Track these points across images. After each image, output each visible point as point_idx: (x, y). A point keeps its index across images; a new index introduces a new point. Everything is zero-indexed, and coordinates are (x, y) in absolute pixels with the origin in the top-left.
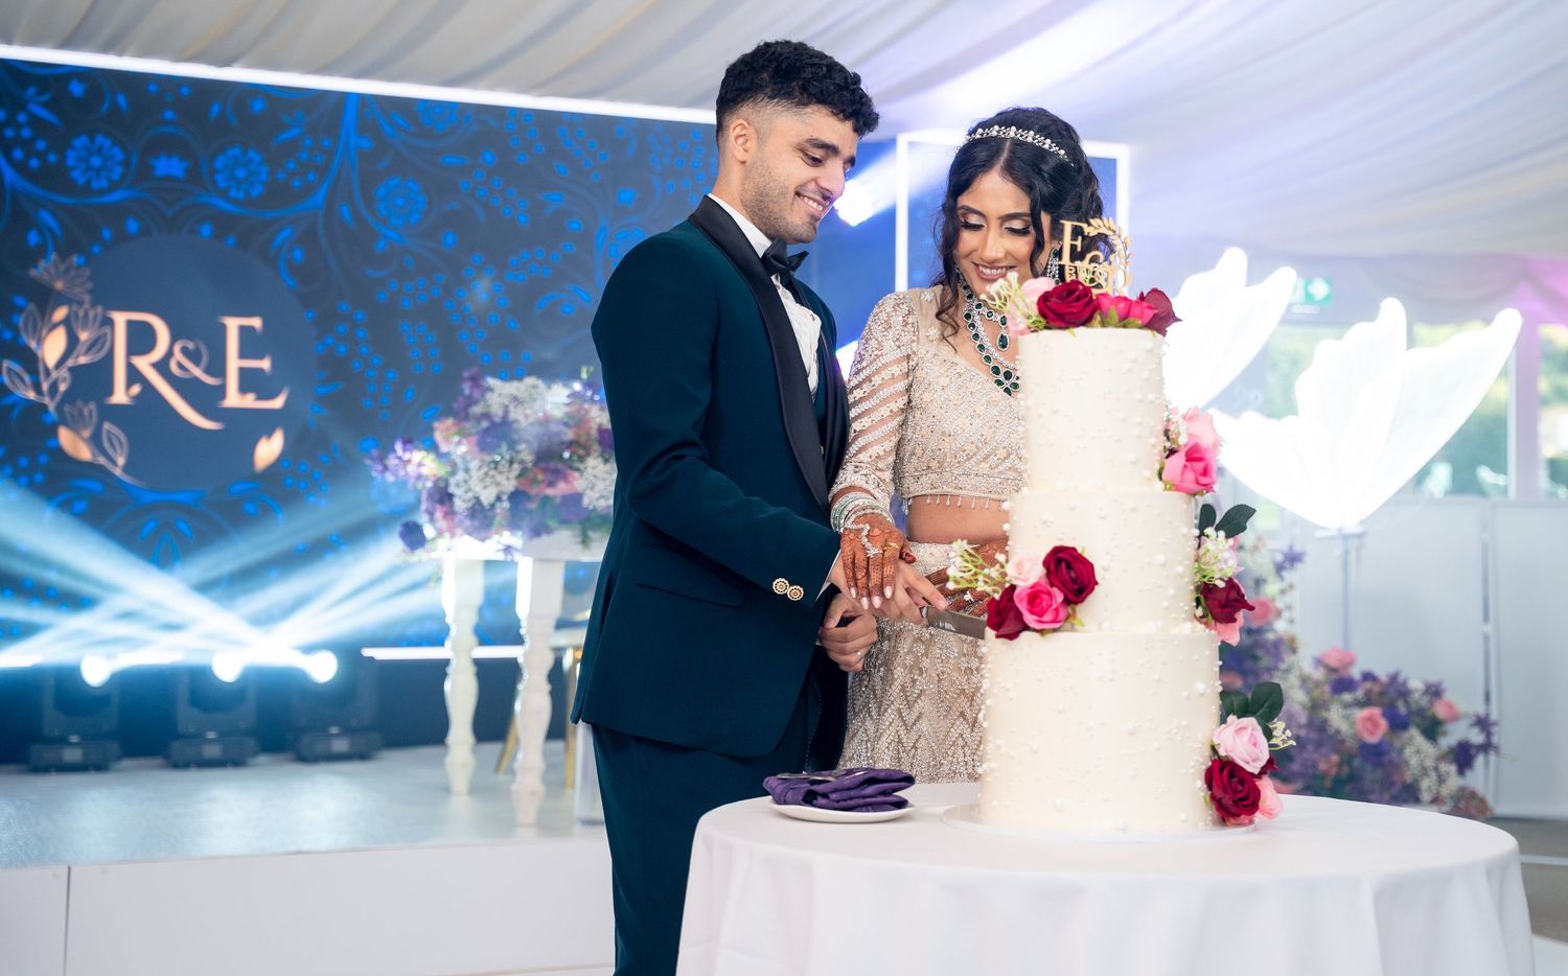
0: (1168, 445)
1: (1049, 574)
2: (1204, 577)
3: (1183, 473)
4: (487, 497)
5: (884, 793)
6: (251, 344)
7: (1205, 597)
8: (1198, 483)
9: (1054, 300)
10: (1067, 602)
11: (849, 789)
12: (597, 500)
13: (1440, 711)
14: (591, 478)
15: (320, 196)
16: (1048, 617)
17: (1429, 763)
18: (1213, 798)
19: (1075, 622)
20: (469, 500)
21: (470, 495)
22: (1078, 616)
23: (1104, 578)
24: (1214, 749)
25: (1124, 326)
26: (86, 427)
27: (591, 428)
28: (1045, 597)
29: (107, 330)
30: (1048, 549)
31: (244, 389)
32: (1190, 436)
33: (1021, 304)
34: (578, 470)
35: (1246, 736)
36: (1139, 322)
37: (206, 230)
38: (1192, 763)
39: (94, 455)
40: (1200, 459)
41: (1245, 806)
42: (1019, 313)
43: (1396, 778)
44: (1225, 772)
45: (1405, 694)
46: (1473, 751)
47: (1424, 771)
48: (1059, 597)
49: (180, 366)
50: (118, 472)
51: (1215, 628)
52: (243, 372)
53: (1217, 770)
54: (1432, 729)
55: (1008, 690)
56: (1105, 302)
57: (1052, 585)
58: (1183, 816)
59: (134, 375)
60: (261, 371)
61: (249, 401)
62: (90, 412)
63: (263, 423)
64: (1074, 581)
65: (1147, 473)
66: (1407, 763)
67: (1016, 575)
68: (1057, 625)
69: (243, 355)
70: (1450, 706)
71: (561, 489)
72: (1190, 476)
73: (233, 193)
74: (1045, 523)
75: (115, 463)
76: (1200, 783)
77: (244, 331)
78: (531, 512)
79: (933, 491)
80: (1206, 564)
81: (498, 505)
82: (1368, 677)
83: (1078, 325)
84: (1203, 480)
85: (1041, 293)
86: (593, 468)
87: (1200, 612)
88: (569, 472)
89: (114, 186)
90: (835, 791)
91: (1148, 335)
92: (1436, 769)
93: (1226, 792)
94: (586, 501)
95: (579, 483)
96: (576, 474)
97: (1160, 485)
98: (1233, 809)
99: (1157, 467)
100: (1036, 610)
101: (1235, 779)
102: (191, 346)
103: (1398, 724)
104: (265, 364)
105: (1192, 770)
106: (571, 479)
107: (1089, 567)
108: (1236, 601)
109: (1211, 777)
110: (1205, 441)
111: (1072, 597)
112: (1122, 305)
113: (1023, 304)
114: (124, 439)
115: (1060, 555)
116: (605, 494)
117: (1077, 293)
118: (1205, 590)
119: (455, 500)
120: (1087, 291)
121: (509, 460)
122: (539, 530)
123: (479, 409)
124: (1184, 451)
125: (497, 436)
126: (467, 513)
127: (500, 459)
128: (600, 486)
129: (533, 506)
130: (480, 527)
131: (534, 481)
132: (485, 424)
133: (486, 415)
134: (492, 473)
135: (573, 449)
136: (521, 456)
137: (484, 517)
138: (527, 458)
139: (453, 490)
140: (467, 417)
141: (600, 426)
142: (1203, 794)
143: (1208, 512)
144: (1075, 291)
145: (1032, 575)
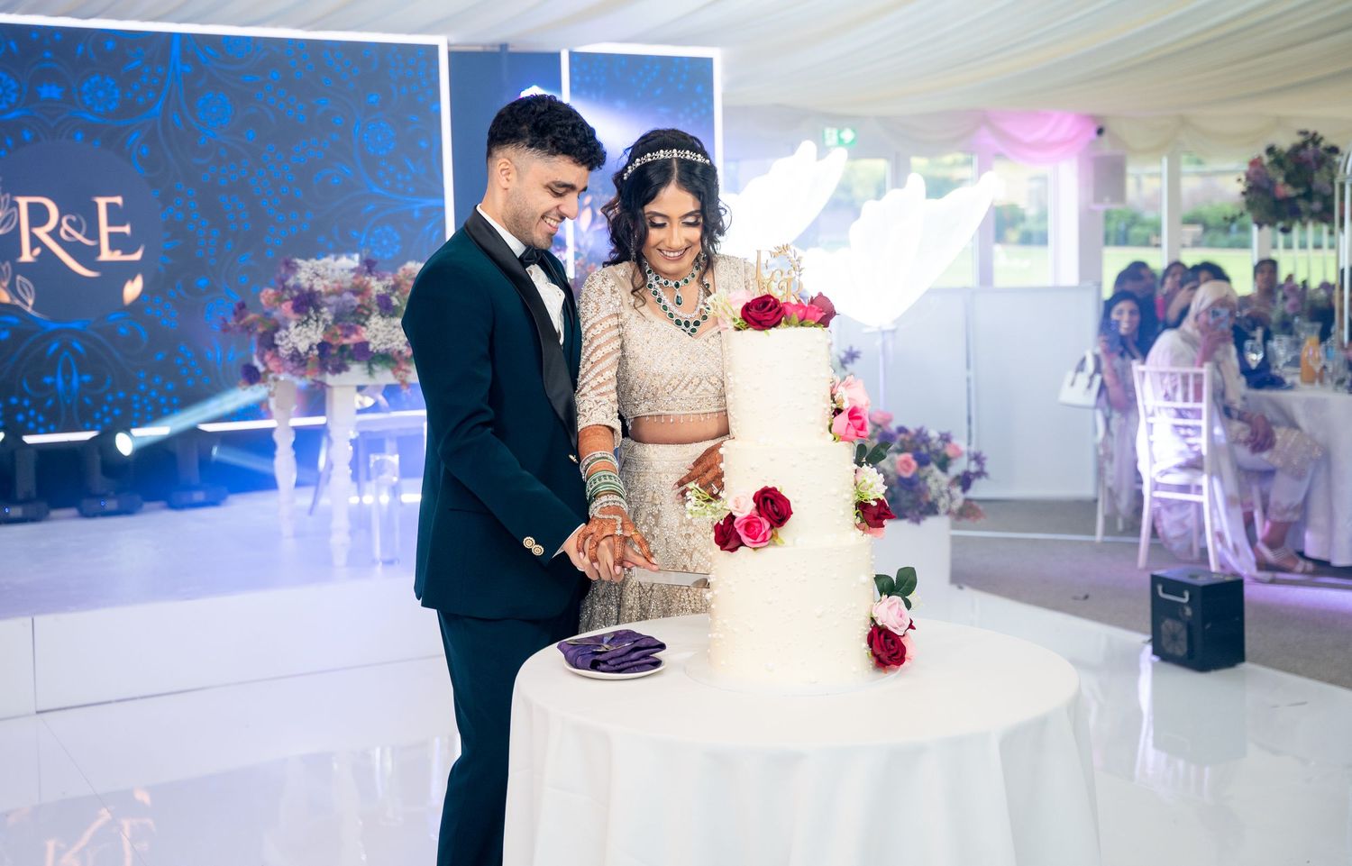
0: (834, 406)
1: (758, 508)
2: (861, 498)
3: (846, 428)
4: (303, 347)
5: (646, 656)
6: (115, 216)
7: (863, 512)
8: (857, 435)
9: (753, 310)
10: (772, 527)
11: (621, 656)
12: (379, 345)
13: (949, 451)
14: (374, 331)
15: (158, 108)
16: (759, 539)
17: (944, 488)
18: (874, 654)
19: (777, 541)
20: (290, 349)
21: (290, 345)
22: (779, 534)
23: (796, 508)
24: (873, 620)
25: (802, 325)
26: (4, 280)
27: (372, 295)
28: (757, 525)
29: (15, 209)
30: (756, 489)
31: (112, 248)
32: (851, 400)
33: (729, 311)
34: (363, 325)
35: (895, 611)
36: (813, 323)
37: (79, 136)
38: (860, 632)
39: (11, 299)
40: (858, 418)
41: (896, 658)
42: (728, 318)
43: (923, 500)
44: (882, 636)
45: (926, 441)
46: (971, 477)
47: (942, 495)
48: (767, 525)
49: (67, 233)
50: (29, 310)
51: (870, 533)
52: (111, 235)
53: (876, 636)
54: (944, 464)
55: (730, 586)
56: (788, 308)
57: (761, 515)
59: (35, 241)
60: (124, 234)
61: (117, 256)
62: (7, 269)
63: (127, 271)
64: (777, 514)
65: (822, 429)
66: (929, 488)
67: (736, 508)
68: (766, 543)
69: (110, 224)
70: (956, 448)
71: (354, 338)
72: (852, 429)
73: (96, 109)
74: (752, 469)
75: (27, 304)
76: (865, 645)
77: (110, 206)
78: (334, 355)
79: (651, 413)
80: (863, 488)
81: (311, 352)
82: (902, 430)
83: (770, 328)
85: (744, 304)
86: (376, 323)
87: (858, 521)
88: (358, 326)
89: (12, 107)
90: (612, 658)
91: (819, 329)
92: (949, 492)
93: (883, 651)
94: (371, 347)
95: (365, 334)
96: (364, 329)
97: (831, 437)
98: (889, 661)
99: (828, 423)
100: (750, 533)
101: (888, 640)
102: (74, 218)
103: (923, 461)
104: (127, 229)
105: (859, 637)
106: (360, 332)
107: (787, 503)
108: (885, 514)
109: (871, 639)
110: (860, 405)
111: (775, 523)
112: (801, 311)
113: (731, 310)
114: (31, 287)
115: (766, 495)
116: (384, 341)
117: (770, 304)
118: (862, 507)
119: (280, 349)
120: (776, 301)
121: (317, 321)
122: (339, 368)
123: (291, 282)
124: (847, 413)
125: (306, 302)
126: (288, 358)
127: (309, 317)
128: (381, 336)
129: (334, 352)
130: (298, 367)
131: (334, 335)
132: (296, 293)
133: (298, 287)
134: (304, 330)
135: (360, 310)
136: (324, 316)
137: (301, 360)
138: (329, 317)
139: (278, 342)
140: (284, 288)
141: (378, 291)
142: (866, 651)
143: (861, 450)
144: (768, 303)
145: (747, 508)
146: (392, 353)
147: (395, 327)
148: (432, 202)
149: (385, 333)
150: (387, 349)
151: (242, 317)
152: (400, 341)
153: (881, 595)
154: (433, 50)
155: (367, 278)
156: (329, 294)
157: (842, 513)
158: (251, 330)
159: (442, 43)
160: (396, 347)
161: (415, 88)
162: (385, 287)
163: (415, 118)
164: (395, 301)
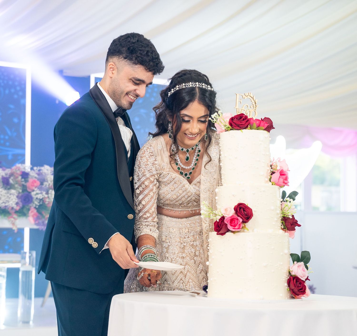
0: (272, 170)
1: (236, 212)
2: (285, 215)
3: (279, 179)
7: (285, 222)
8: (284, 183)
9: (235, 119)
10: (243, 222)
16: (236, 227)
18: (290, 289)
19: (245, 229)
22: (246, 227)
23: (255, 214)
24: (290, 272)
25: (258, 129)
28: (236, 220)
30: (236, 204)
32: (281, 167)
33: (223, 121)
35: (301, 268)
36: (263, 128)
38: (284, 277)
40: (284, 175)
41: (302, 292)
42: (222, 125)
44: (295, 280)
48: (241, 220)
51: (287, 232)
53: (291, 278)
56: (252, 121)
57: (238, 216)
58: (281, 295)
65: (266, 179)
67: (226, 213)
68: (240, 230)
72: (281, 180)
74: (233, 196)
76: (286, 284)
80: (285, 211)
84: (286, 182)
85: (231, 117)
87: (282, 226)
91: (266, 132)
93: (295, 287)
97: (271, 183)
98: (298, 293)
99: (269, 177)
100: (232, 224)
101: (298, 283)
105: (284, 280)
108: (295, 223)
109: (289, 282)
110: (285, 169)
111: (245, 220)
112: (258, 122)
113: (224, 121)
117: (243, 118)
118: (285, 219)
120: (246, 117)
124: (279, 171)
142: (287, 288)
143: (284, 194)
144: (242, 117)
145: (231, 213)
146: (8, 208)
147: (10, 194)
148: (18, 151)
149: (6, 197)
150: (6, 206)
152: (13, 202)
153: (293, 262)
157: (276, 219)
159: (29, 68)
160: (11, 205)
161: (13, 90)
162: (6, 174)
163: (12, 106)
164: (11, 181)
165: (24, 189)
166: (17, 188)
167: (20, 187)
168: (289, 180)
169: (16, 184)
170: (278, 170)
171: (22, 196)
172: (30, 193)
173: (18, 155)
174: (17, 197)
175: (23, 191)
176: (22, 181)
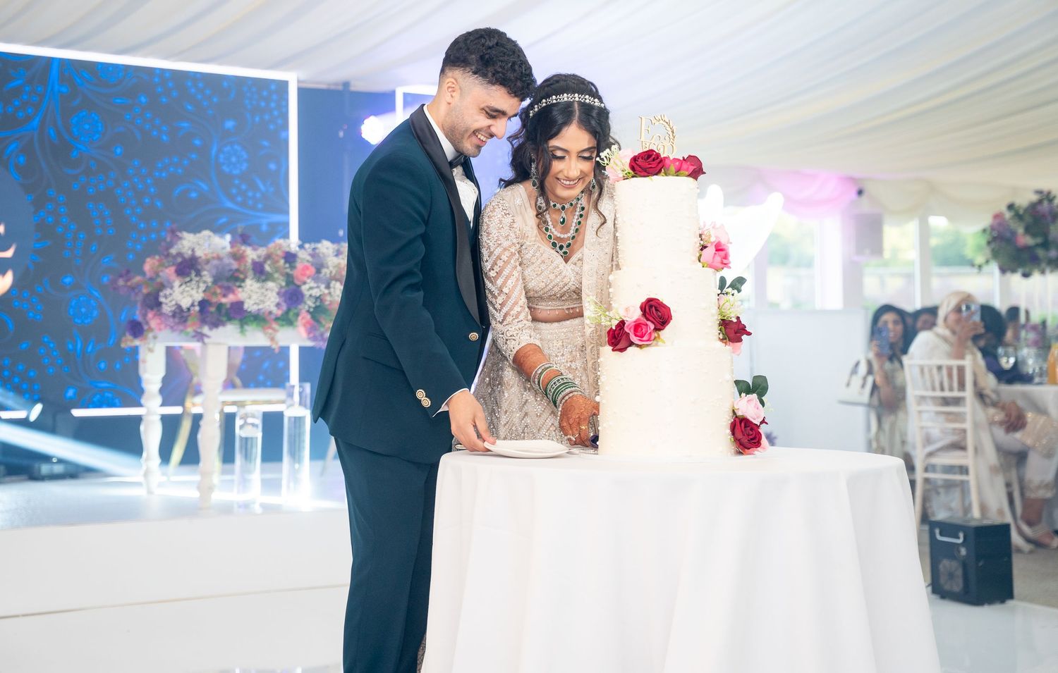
0: (702, 242)
1: (644, 314)
2: (724, 316)
3: (714, 257)
4: (185, 303)
7: (725, 329)
8: (722, 263)
9: (640, 160)
10: (656, 329)
12: (253, 305)
14: (249, 292)
15: (36, 122)
16: (644, 339)
18: (736, 439)
19: (658, 340)
20: (174, 306)
21: (174, 303)
22: (661, 337)
23: (675, 315)
25: (677, 176)
27: (246, 262)
28: (643, 326)
30: (644, 300)
32: (717, 237)
33: (619, 163)
34: (240, 286)
35: (753, 404)
36: (687, 173)
38: (725, 420)
40: (721, 250)
41: (755, 443)
42: (618, 168)
44: (743, 424)
48: (652, 326)
51: (731, 346)
53: (738, 424)
56: (667, 162)
57: (648, 320)
64: (660, 317)
65: (692, 259)
67: (626, 315)
68: (650, 343)
71: (231, 298)
72: (718, 259)
74: (638, 286)
76: (728, 431)
78: (212, 313)
80: (724, 309)
81: (192, 309)
83: (652, 175)
84: (725, 261)
85: (632, 156)
86: (251, 286)
87: (721, 336)
88: (235, 288)
91: (691, 179)
93: (742, 435)
94: (246, 306)
95: (241, 295)
96: (240, 290)
97: (700, 265)
98: (748, 445)
99: (698, 255)
100: (638, 334)
101: (748, 428)
105: (725, 424)
106: (236, 292)
107: (668, 309)
108: (741, 329)
109: (733, 428)
110: (723, 241)
111: (659, 326)
112: (677, 163)
115: (650, 304)
116: (257, 302)
117: (653, 156)
118: (725, 323)
119: (164, 306)
120: (658, 155)
121: (198, 282)
122: (215, 324)
123: (173, 251)
124: (714, 244)
125: (188, 267)
126: (171, 314)
127: (191, 280)
128: (254, 297)
129: (213, 309)
130: (179, 323)
131: (215, 293)
132: (179, 260)
133: (180, 254)
134: (187, 289)
135: (236, 274)
136: (204, 278)
137: (182, 317)
138: (209, 280)
139: (162, 300)
140: (168, 255)
141: (253, 260)
142: (729, 437)
143: (723, 281)
144: (651, 156)
145: (634, 315)
146: (264, 313)
147: (267, 290)
148: (277, 218)
149: (259, 295)
150: (259, 310)
151: (128, 280)
152: (272, 302)
153: (740, 395)
154: (283, 85)
155: (243, 248)
156: (208, 262)
157: (710, 324)
158: (136, 291)
159: (293, 79)
160: (267, 307)
161: (267, 117)
162: (259, 257)
163: (266, 143)
164: (267, 268)
165: (290, 279)
166: (278, 279)
167: (282, 278)
168: (731, 258)
169: (276, 272)
170: (712, 243)
171: (286, 292)
172: (299, 286)
173: (278, 224)
174: (278, 294)
175: (288, 284)
176: (286, 268)
